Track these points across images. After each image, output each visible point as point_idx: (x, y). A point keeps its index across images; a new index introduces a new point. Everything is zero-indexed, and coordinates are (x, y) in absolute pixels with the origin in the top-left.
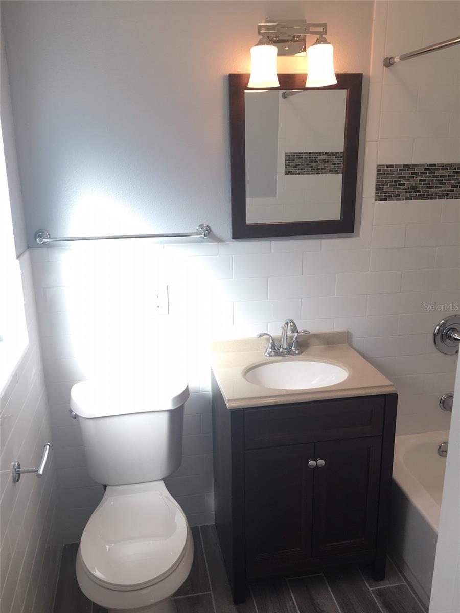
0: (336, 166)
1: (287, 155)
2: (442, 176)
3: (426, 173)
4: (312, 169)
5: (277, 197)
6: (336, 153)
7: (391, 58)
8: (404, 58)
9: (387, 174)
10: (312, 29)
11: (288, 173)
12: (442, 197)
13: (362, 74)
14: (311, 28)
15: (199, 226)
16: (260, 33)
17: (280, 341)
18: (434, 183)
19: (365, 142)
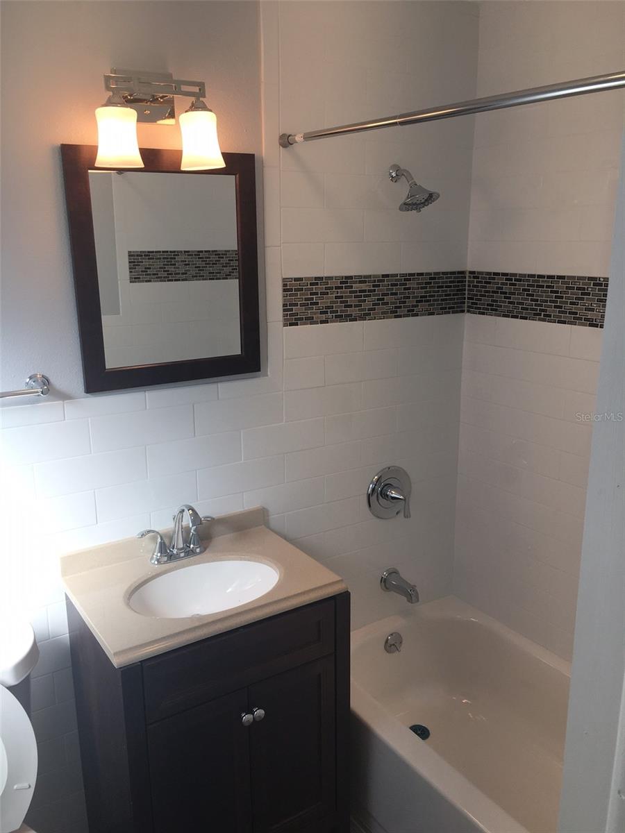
0: (201, 270)
1: (131, 254)
2: (360, 291)
3: (342, 288)
4: (168, 274)
5: (121, 314)
6: (199, 252)
7: (289, 136)
8: (309, 137)
9: (296, 290)
10: (185, 88)
11: (134, 279)
12: (363, 318)
13: (254, 155)
14: (182, 86)
15: (30, 378)
16: (108, 88)
17: (171, 538)
18: (352, 300)
19: (264, 247)
